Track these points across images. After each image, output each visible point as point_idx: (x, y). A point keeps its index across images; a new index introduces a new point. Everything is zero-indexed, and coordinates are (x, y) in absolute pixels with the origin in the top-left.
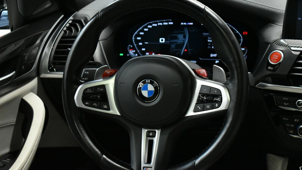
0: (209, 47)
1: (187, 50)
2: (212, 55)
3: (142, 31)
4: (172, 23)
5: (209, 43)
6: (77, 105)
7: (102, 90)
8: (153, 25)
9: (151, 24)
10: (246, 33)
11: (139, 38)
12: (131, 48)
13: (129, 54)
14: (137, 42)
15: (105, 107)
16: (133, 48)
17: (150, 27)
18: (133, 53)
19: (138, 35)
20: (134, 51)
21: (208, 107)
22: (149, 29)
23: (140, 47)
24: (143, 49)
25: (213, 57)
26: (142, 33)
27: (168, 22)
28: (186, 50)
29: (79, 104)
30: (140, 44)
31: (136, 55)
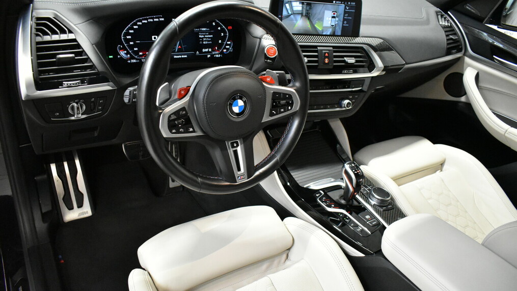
0: (201, 42)
1: (181, 46)
2: (204, 50)
3: (131, 28)
4: (163, 19)
5: (200, 38)
6: (165, 136)
7: (184, 112)
8: (143, 21)
9: (140, 21)
10: (230, 28)
11: (129, 37)
12: (121, 49)
13: (120, 55)
14: (128, 41)
15: (191, 130)
16: (124, 49)
17: (140, 23)
18: (125, 53)
19: (127, 34)
20: (125, 52)
21: (282, 110)
22: (139, 25)
23: (131, 47)
24: (136, 49)
25: (205, 52)
26: (131, 31)
27: (158, 18)
28: (179, 47)
29: (166, 135)
30: (131, 43)
31: (129, 56)
